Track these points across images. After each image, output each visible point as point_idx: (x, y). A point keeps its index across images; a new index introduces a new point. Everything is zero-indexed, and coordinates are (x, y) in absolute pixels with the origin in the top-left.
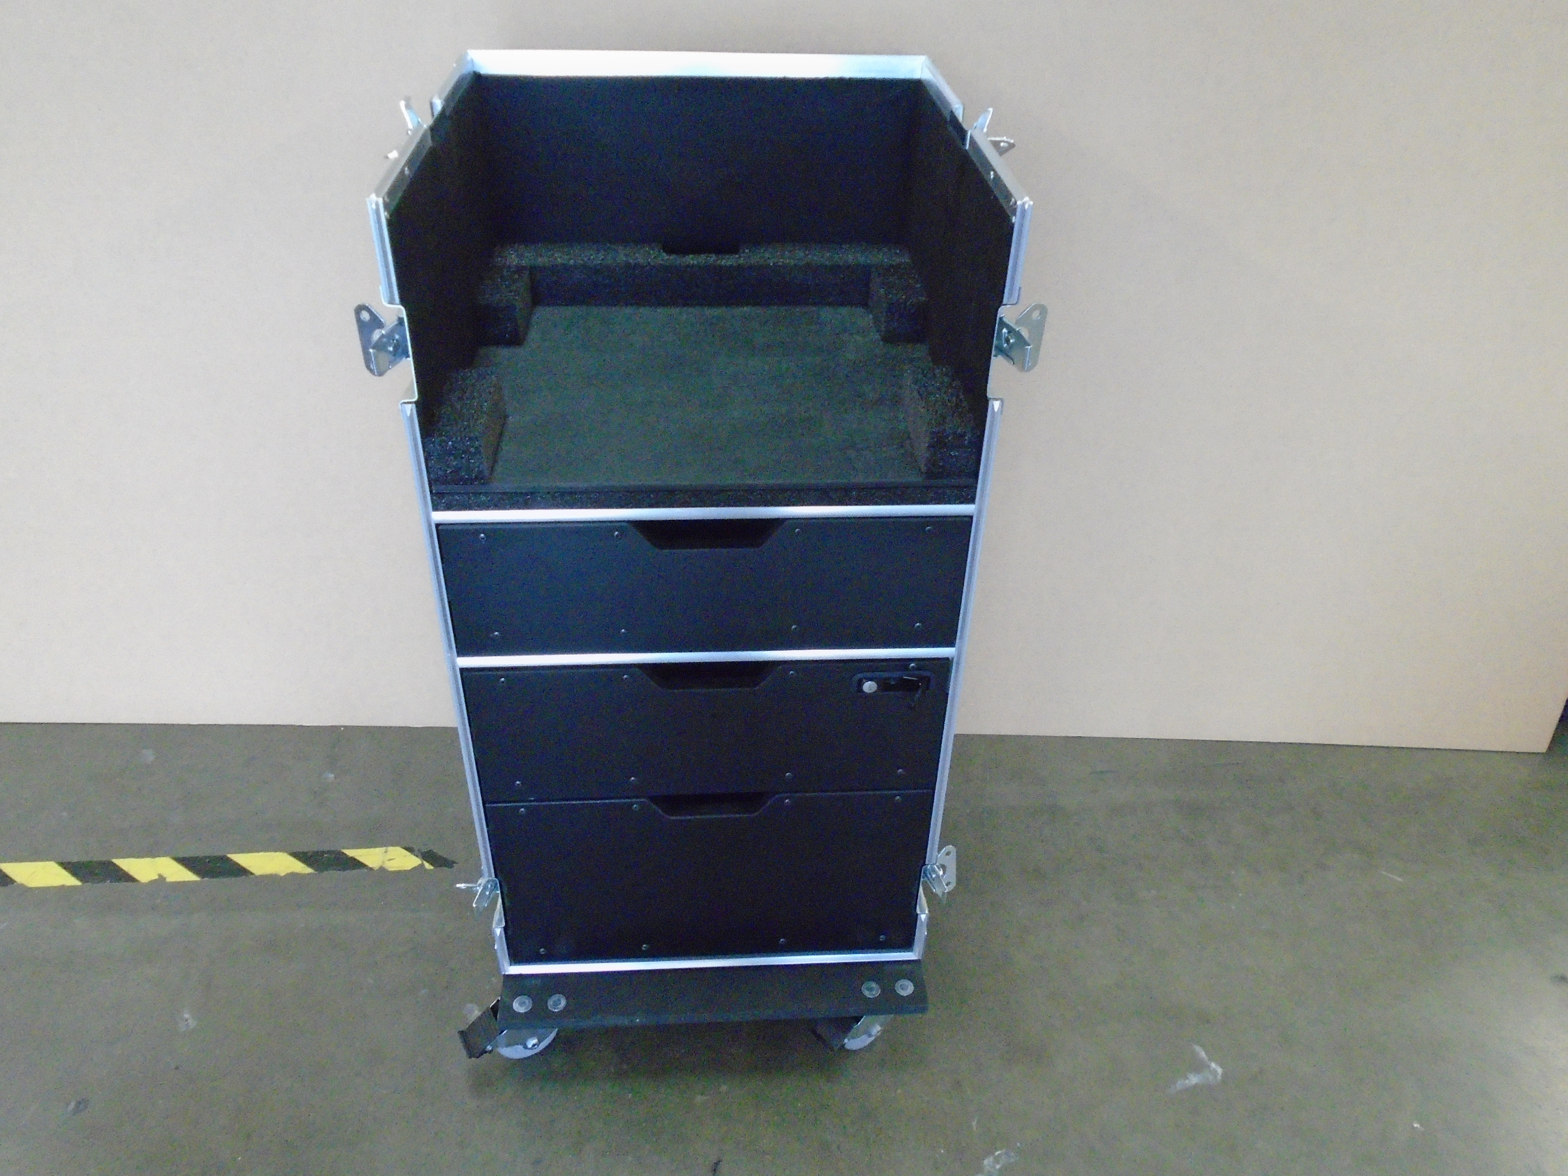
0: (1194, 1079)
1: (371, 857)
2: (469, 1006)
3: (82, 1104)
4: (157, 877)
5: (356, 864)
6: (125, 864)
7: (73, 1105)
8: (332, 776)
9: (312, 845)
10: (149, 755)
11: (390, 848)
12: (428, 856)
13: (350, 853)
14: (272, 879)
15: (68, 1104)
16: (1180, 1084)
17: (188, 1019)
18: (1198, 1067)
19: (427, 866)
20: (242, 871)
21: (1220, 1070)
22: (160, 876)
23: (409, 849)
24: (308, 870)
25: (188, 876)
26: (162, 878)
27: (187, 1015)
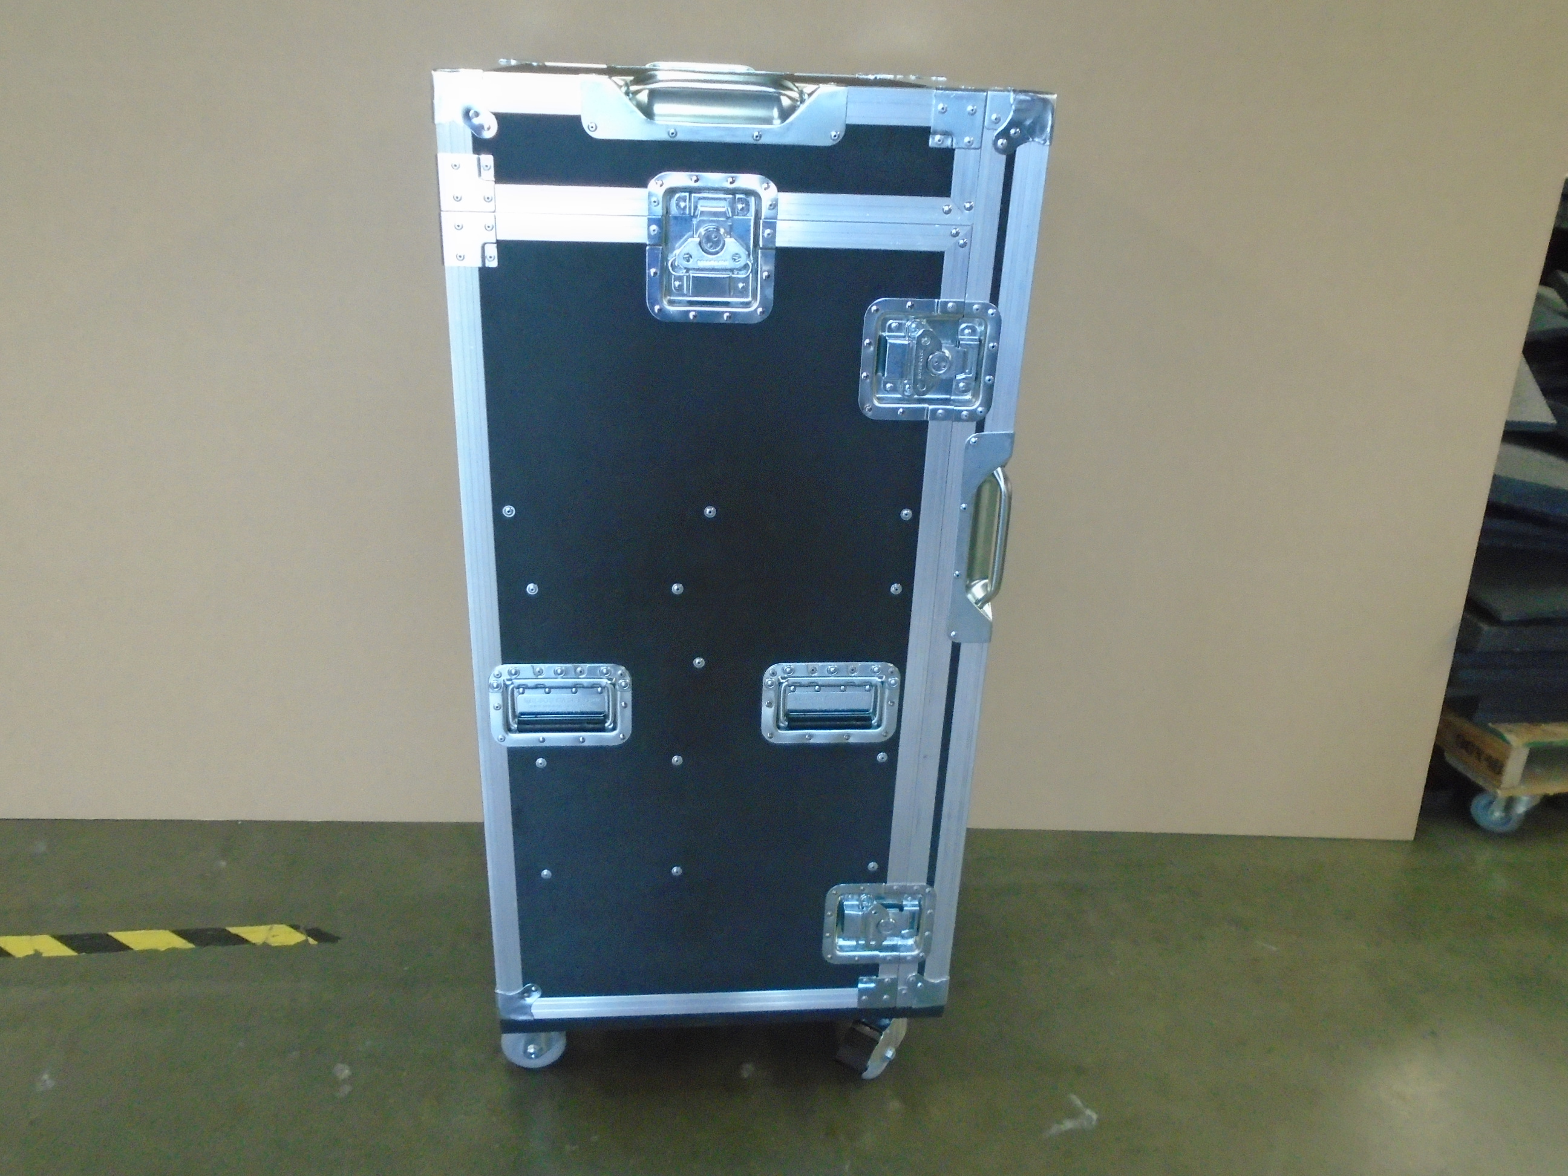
0: (1068, 1125)
1: (255, 934)
2: (340, 1066)
4: (31, 952)
5: (240, 940)
6: (3, 942)
8: (223, 864)
9: (195, 923)
10: (41, 847)
11: (276, 926)
12: (312, 933)
13: (233, 930)
14: (150, 956)
16: (1055, 1129)
17: (46, 1081)
18: (1073, 1113)
19: (311, 941)
20: (122, 947)
21: (1095, 1117)
22: (36, 951)
23: (296, 927)
24: (190, 946)
25: (65, 951)
26: (37, 954)
27: (46, 1077)
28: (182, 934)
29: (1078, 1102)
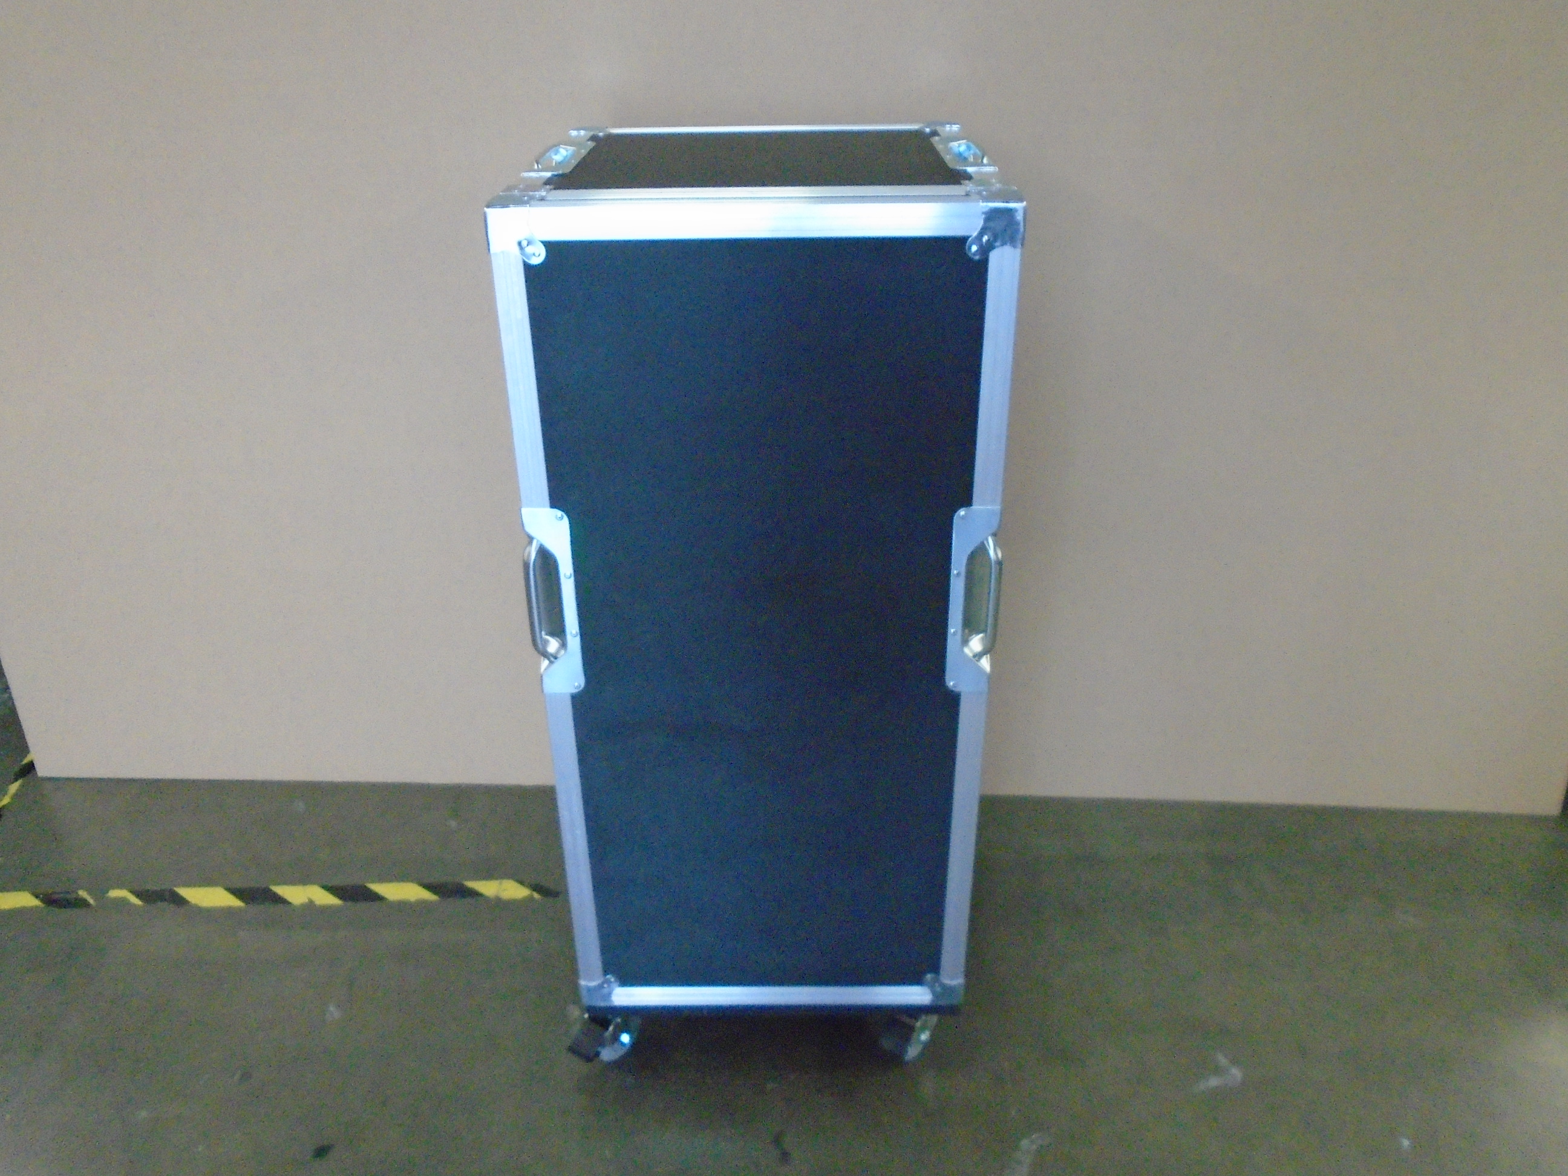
0: (1214, 1082)
1: (488, 888)
3: (246, 1076)
4: (306, 901)
5: (474, 894)
6: (281, 890)
7: (237, 1076)
8: (454, 824)
9: (437, 877)
10: (300, 806)
11: (505, 881)
12: (537, 888)
13: (469, 884)
14: (402, 906)
15: (234, 1075)
16: (1202, 1085)
17: (334, 1012)
18: (1218, 1071)
19: (536, 895)
20: (377, 898)
21: (1239, 1075)
22: (310, 900)
23: (522, 883)
24: (436, 898)
25: (331, 900)
26: (311, 903)
27: (332, 1009)
28: (429, 887)
29: (1222, 1060)
